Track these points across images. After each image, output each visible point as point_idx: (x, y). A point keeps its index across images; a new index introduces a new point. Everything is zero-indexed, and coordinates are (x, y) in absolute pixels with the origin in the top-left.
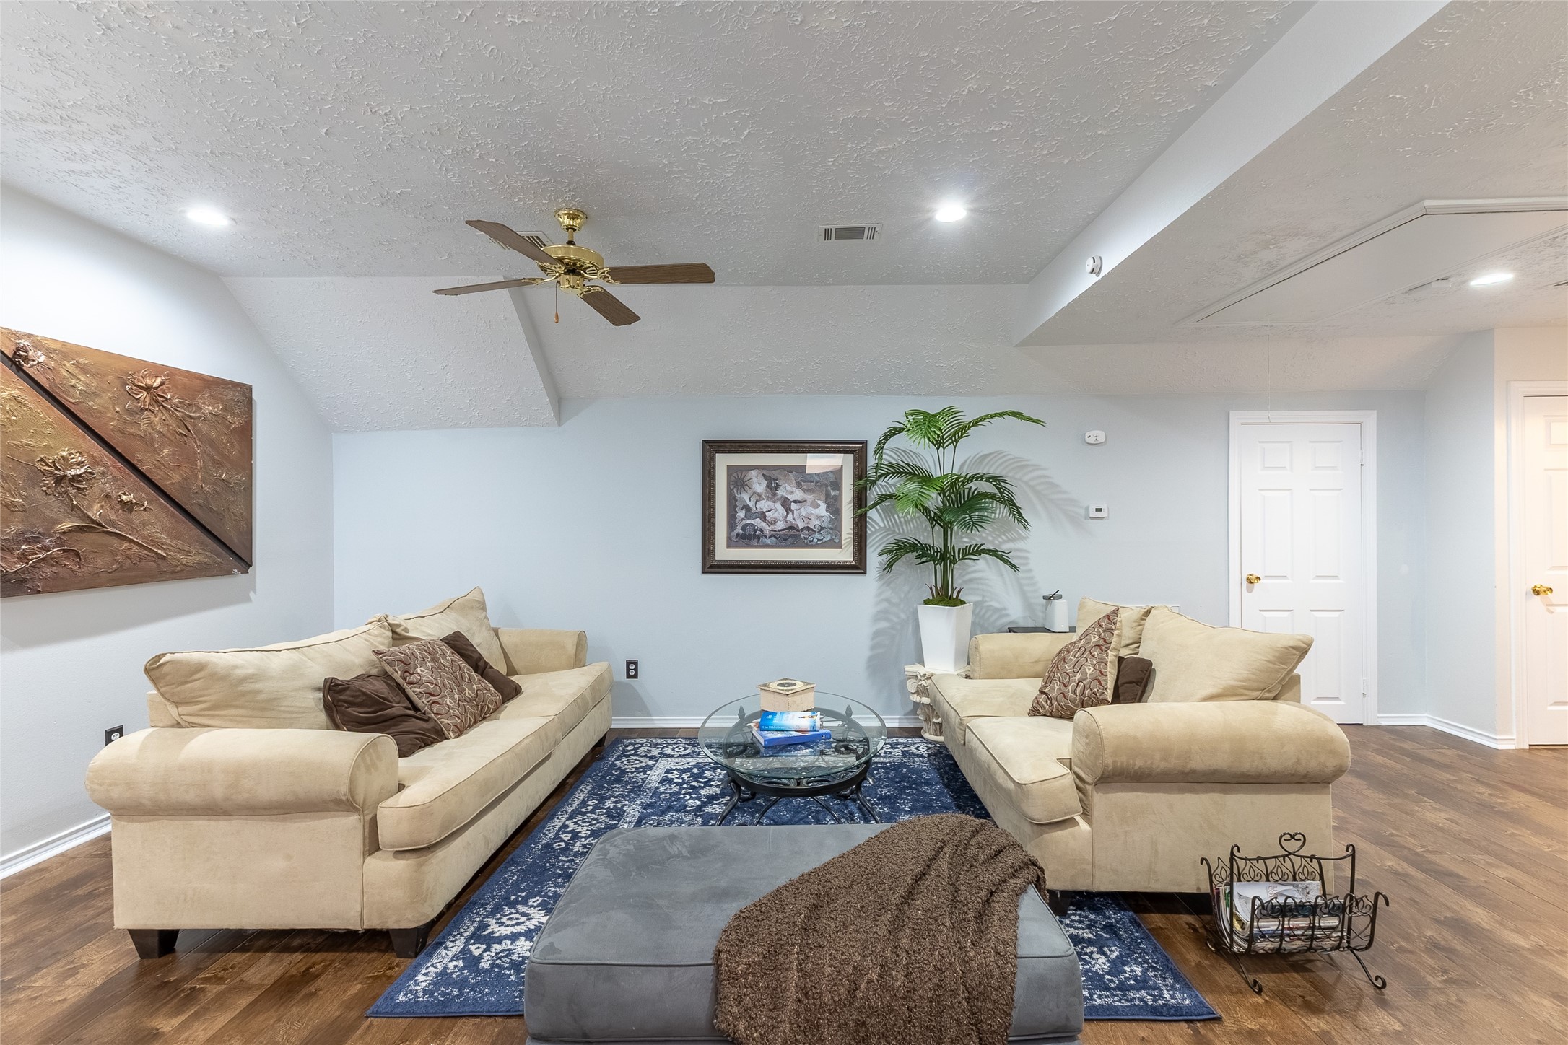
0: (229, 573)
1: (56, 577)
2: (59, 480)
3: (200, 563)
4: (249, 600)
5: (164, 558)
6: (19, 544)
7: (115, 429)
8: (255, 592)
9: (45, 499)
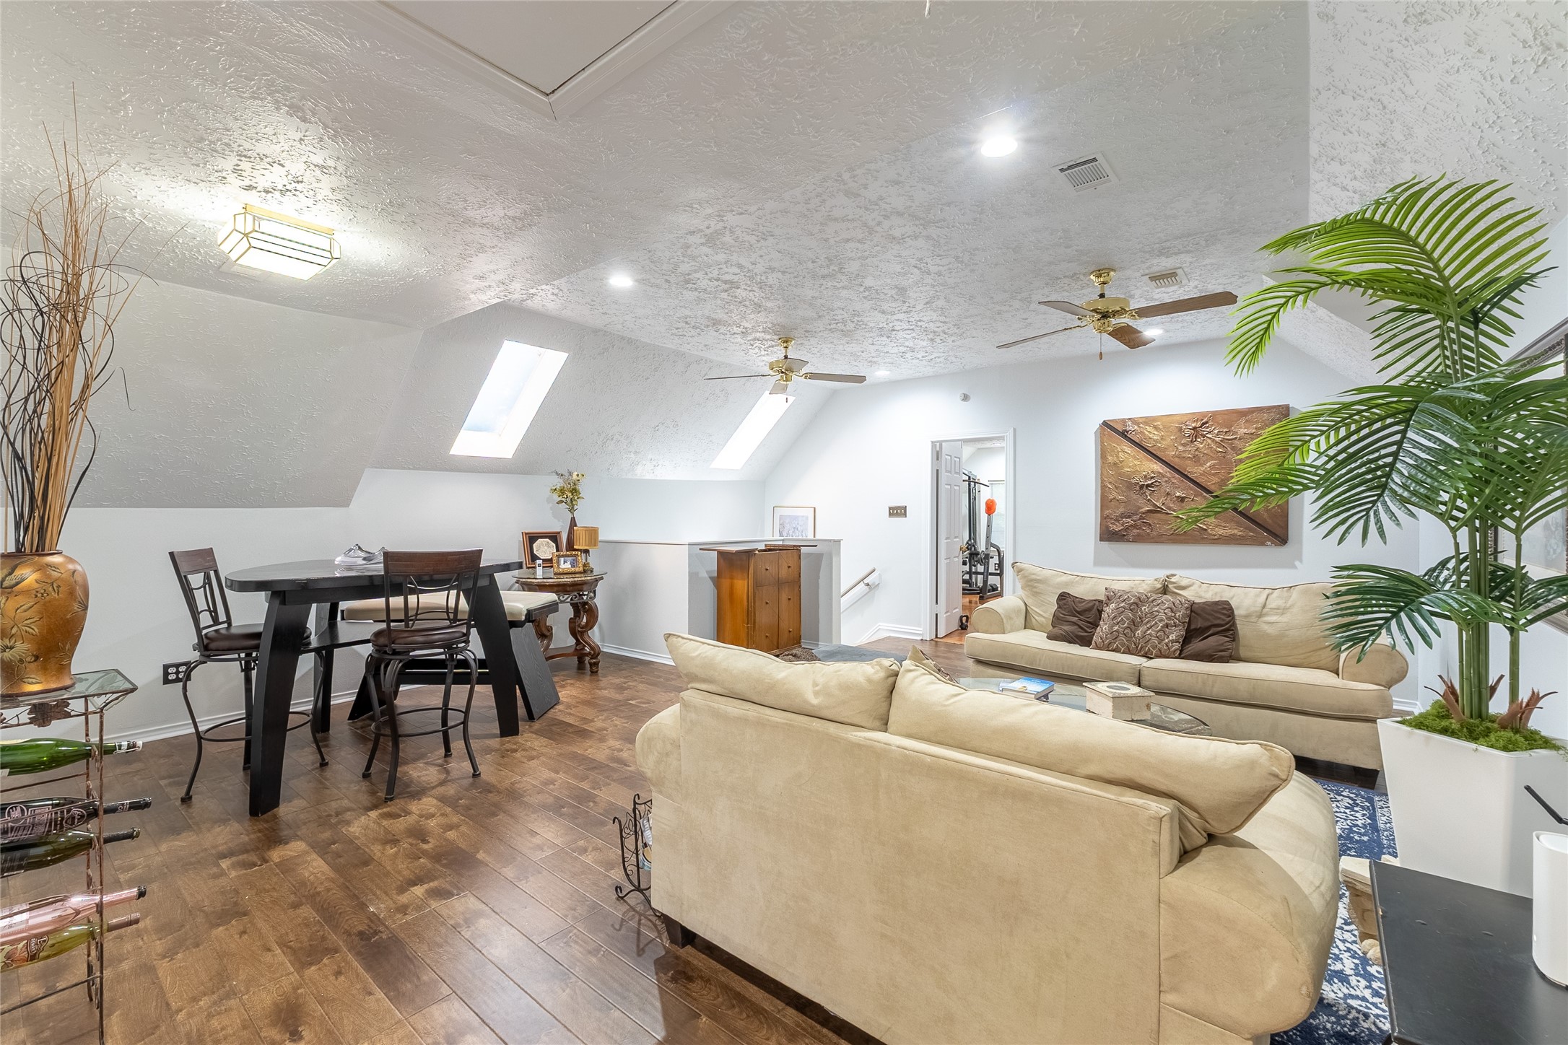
0: (1262, 544)
1: (1139, 535)
2: (1142, 487)
3: (1233, 535)
4: (1295, 567)
5: (1205, 530)
6: (1122, 518)
7: (1174, 456)
8: (1301, 561)
9: (1135, 497)
